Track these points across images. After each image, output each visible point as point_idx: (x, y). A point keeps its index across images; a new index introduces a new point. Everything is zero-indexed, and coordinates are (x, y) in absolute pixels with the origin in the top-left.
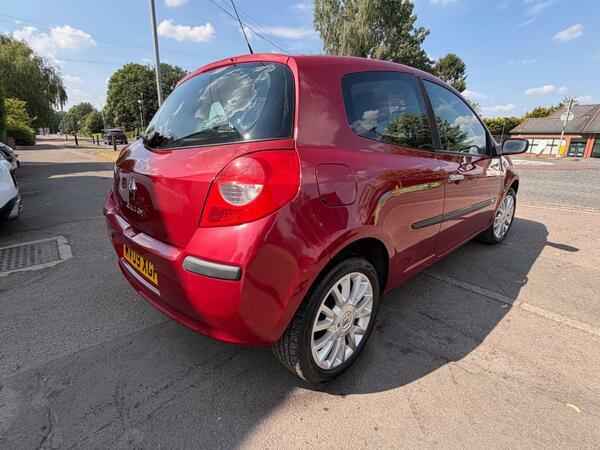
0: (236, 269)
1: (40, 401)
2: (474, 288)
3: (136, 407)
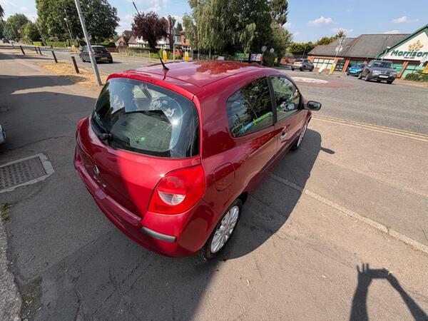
0: (174, 238)
2: (284, 181)
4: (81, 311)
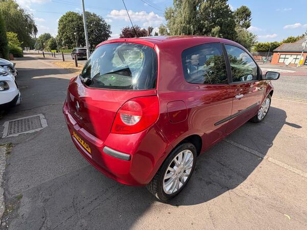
0: (128, 155)
1: (40, 204)
3: (83, 208)
4: (45, 225)
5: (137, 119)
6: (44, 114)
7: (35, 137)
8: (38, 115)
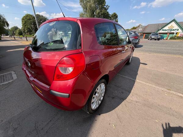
0: (68, 94)
2: (126, 77)
5: (71, 69)
6: (14, 71)
7: (8, 86)
8: (11, 72)
